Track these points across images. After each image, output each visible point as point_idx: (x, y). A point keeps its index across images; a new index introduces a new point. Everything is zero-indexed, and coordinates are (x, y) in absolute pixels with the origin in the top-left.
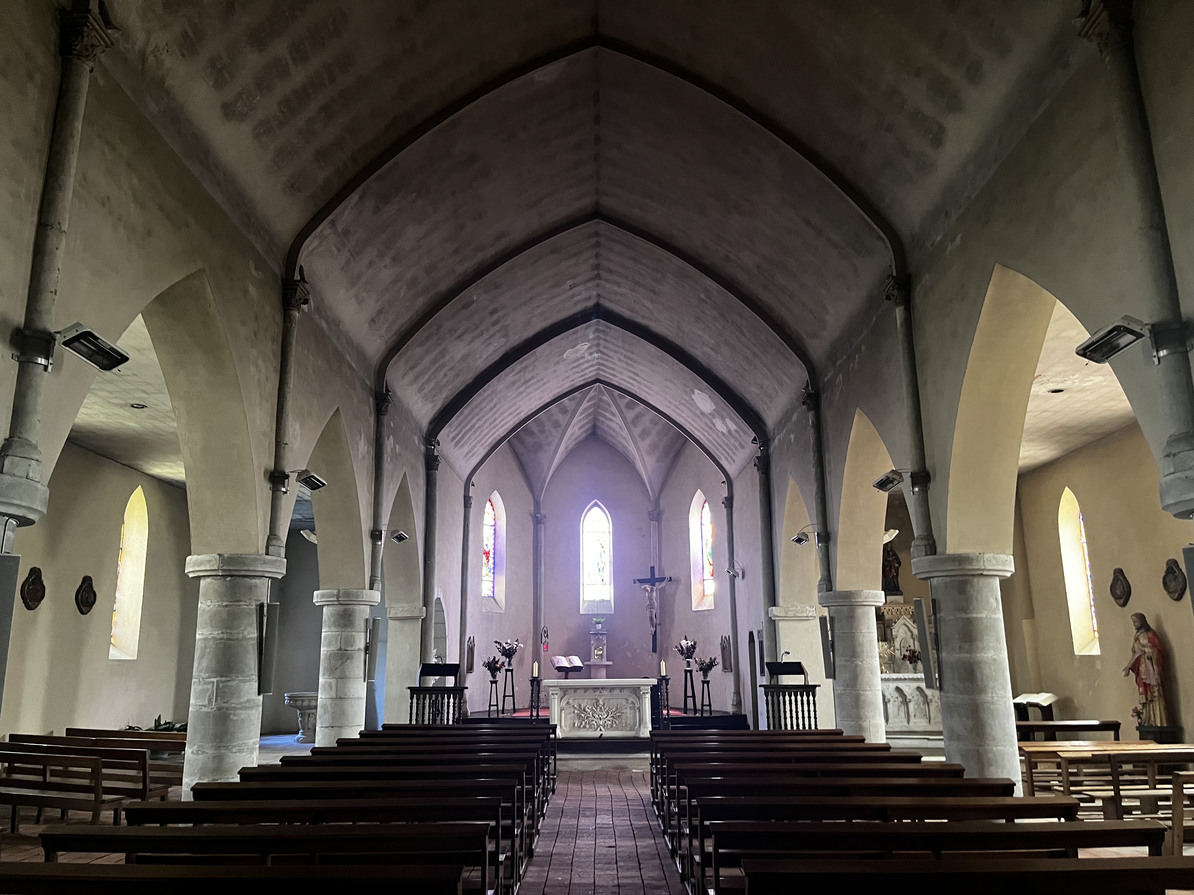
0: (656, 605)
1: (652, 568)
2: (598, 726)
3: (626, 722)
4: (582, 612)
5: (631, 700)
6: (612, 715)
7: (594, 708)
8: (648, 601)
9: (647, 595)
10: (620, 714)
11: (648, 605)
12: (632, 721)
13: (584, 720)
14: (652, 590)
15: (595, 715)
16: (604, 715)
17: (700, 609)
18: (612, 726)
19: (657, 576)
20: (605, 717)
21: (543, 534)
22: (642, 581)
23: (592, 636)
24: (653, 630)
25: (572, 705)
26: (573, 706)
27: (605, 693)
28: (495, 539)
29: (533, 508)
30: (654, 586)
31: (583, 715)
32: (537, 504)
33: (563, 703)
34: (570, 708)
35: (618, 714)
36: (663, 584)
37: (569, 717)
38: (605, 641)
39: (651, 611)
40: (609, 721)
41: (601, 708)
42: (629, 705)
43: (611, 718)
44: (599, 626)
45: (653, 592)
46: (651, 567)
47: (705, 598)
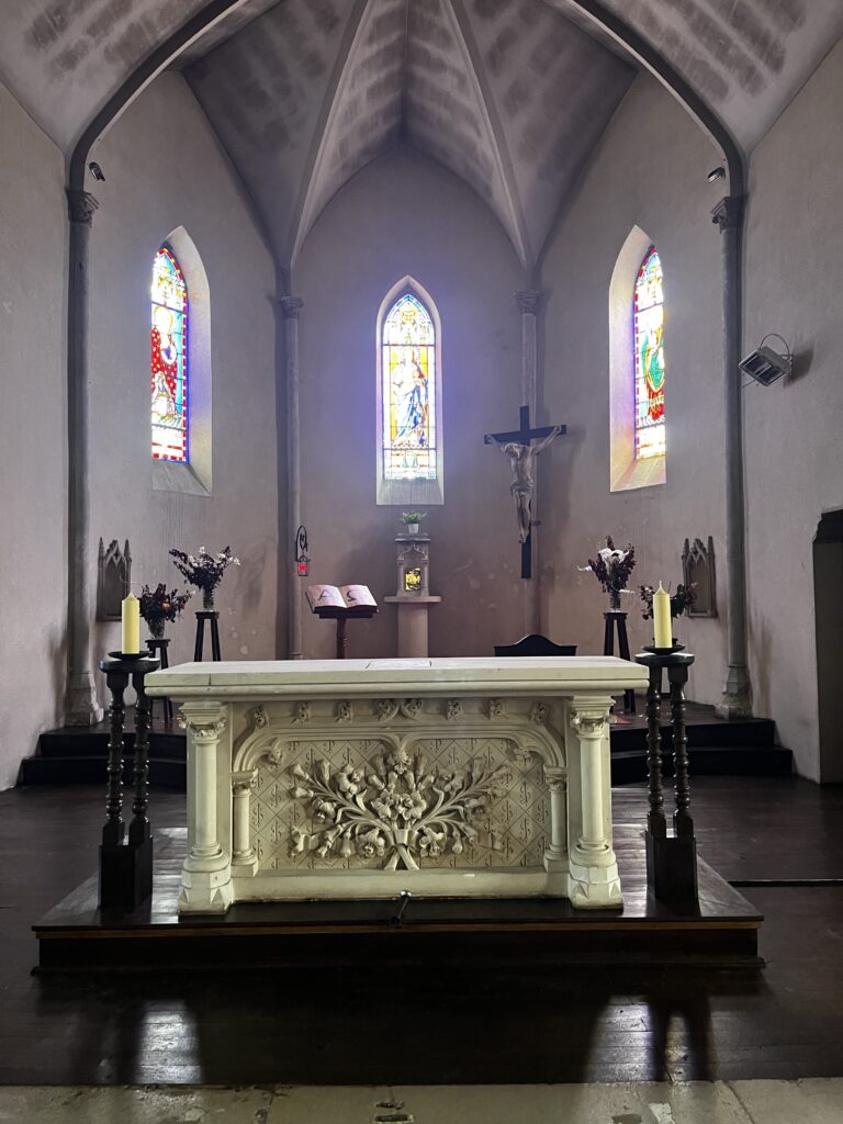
0: (532, 483)
1: (525, 411)
2: (392, 850)
3: (507, 833)
4: (379, 502)
5: (527, 743)
6: (448, 806)
7: (375, 779)
8: (516, 476)
9: (513, 463)
10: (483, 800)
11: (515, 484)
12: (530, 826)
13: (333, 827)
14: (524, 453)
15: (377, 804)
16: (416, 804)
17: (628, 487)
18: (448, 848)
19: (533, 426)
20: (418, 812)
21: (297, 340)
22: (502, 438)
23: (399, 547)
24: (524, 533)
25: (283, 764)
26: (289, 770)
27: (419, 715)
28: (186, 342)
29: (274, 286)
30: (529, 445)
31: (328, 807)
32: (283, 275)
33: (247, 760)
34: (276, 776)
35: (474, 803)
36: (549, 440)
37: (270, 811)
38: (427, 557)
39: (521, 497)
40: (439, 829)
41: (402, 778)
42: (519, 765)
43: (445, 818)
44: (415, 528)
45: (526, 456)
46: (521, 408)
47: (639, 464)
